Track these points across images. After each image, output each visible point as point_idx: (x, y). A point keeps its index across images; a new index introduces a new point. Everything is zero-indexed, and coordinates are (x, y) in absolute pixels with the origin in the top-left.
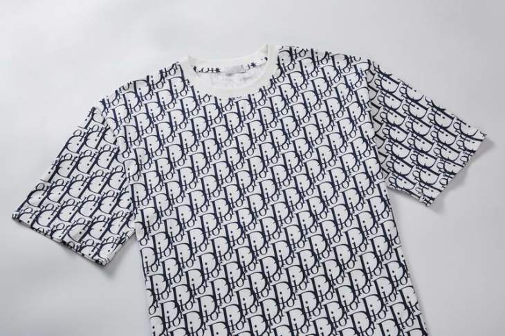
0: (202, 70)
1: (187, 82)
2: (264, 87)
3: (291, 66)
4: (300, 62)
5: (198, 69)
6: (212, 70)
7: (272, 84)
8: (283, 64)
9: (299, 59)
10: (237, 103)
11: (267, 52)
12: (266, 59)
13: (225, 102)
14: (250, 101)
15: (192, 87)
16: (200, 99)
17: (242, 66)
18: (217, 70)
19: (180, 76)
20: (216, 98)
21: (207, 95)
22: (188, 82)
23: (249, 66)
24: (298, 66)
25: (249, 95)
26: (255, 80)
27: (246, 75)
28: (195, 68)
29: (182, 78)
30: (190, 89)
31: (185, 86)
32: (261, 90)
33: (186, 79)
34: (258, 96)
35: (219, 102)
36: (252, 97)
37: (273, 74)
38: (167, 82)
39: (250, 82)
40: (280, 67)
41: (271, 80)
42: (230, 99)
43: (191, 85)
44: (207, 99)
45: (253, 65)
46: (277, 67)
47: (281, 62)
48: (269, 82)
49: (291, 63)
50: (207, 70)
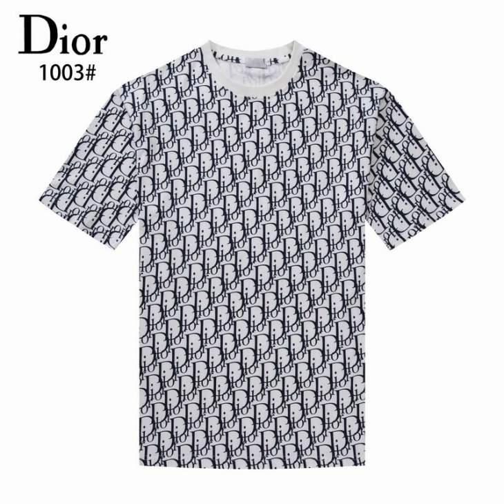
0: (222, 57)
1: (205, 67)
2: (281, 91)
3: (312, 72)
4: (322, 69)
5: (218, 55)
6: (232, 59)
7: (290, 88)
8: (305, 67)
9: (322, 65)
10: (251, 103)
11: (292, 48)
12: (290, 56)
13: (240, 101)
14: (264, 104)
15: (210, 75)
16: (216, 91)
17: (264, 60)
18: (237, 60)
19: (200, 60)
20: (231, 93)
21: (223, 87)
22: (207, 69)
23: (271, 62)
24: (319, 72)
25: (265, 98)
26: (275, 80)
27: (267, 72)
28: (215, 54)
29: (202, 62)
30: (208, 76)
31: (203, 72)
32: (277, 93)
33: (205, 64)
34: (273, 100)
35: (234, 99)
36: (267, 101)
37: (293, 77)
38: (187, 65)
39: (269, 82)
40: (301, 70)
41: (289, 84)
43: (208, 73)
44: (222, 92)
45: (276, 61)
46: (298, 69)
47: (304, 64)
48: (287, 85)
49: (313, 68)
50: (227, 58)
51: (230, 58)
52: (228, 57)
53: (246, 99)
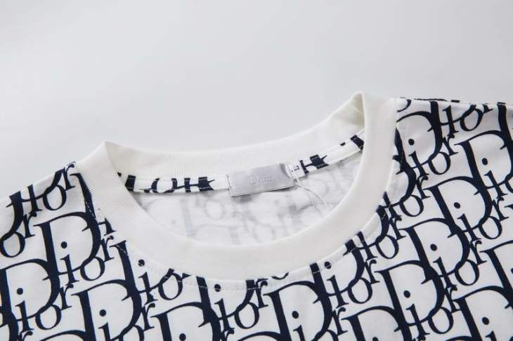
0: (154, 186)
1: (103, 229)
2: (360, 235)
3: (439, 162)
4: (466, 145)
5: (142, 183)
6: (187, 185)
7: (386, 223)
8: (414, 156)
9: (461, 136)
10: (275, 296)
11: (359, 120)
12: (359, 142)
13: (233, 297)
14: (317, 286)
15: (122, 247)
16: (148, 289)
17: (282, 167)
18: (204, 185)
19: (82, 209)
20: (201, 282)
21: (171, 272)
22: (109, 230)
23: (304, 167)
24: (460, 158)
25: (314, 268)
26: (328, 214)
27: (298, 196)
28: (130, 183)
29: (89, 216)
30: (114, 252)
31: (98, 242)
32: (350, 246)
33: (99, 219)
34: (345, 269)
35: (214, 297)
36: (325, 274)
37: (387, 189)
38: (38, 233)
39: (313, 221)
40: (405, 167)
41: (381, 211)
42: (250, 284)
43: (117, 240)
44: (171, 287)
45: (318, 162)
46: (396, 165)
47: (408, 150)
48: (376, 215)
49: (437, 151)
50: (170, 186)
51: (181, 183)
52: (175, 181)
53: (253, 287)
